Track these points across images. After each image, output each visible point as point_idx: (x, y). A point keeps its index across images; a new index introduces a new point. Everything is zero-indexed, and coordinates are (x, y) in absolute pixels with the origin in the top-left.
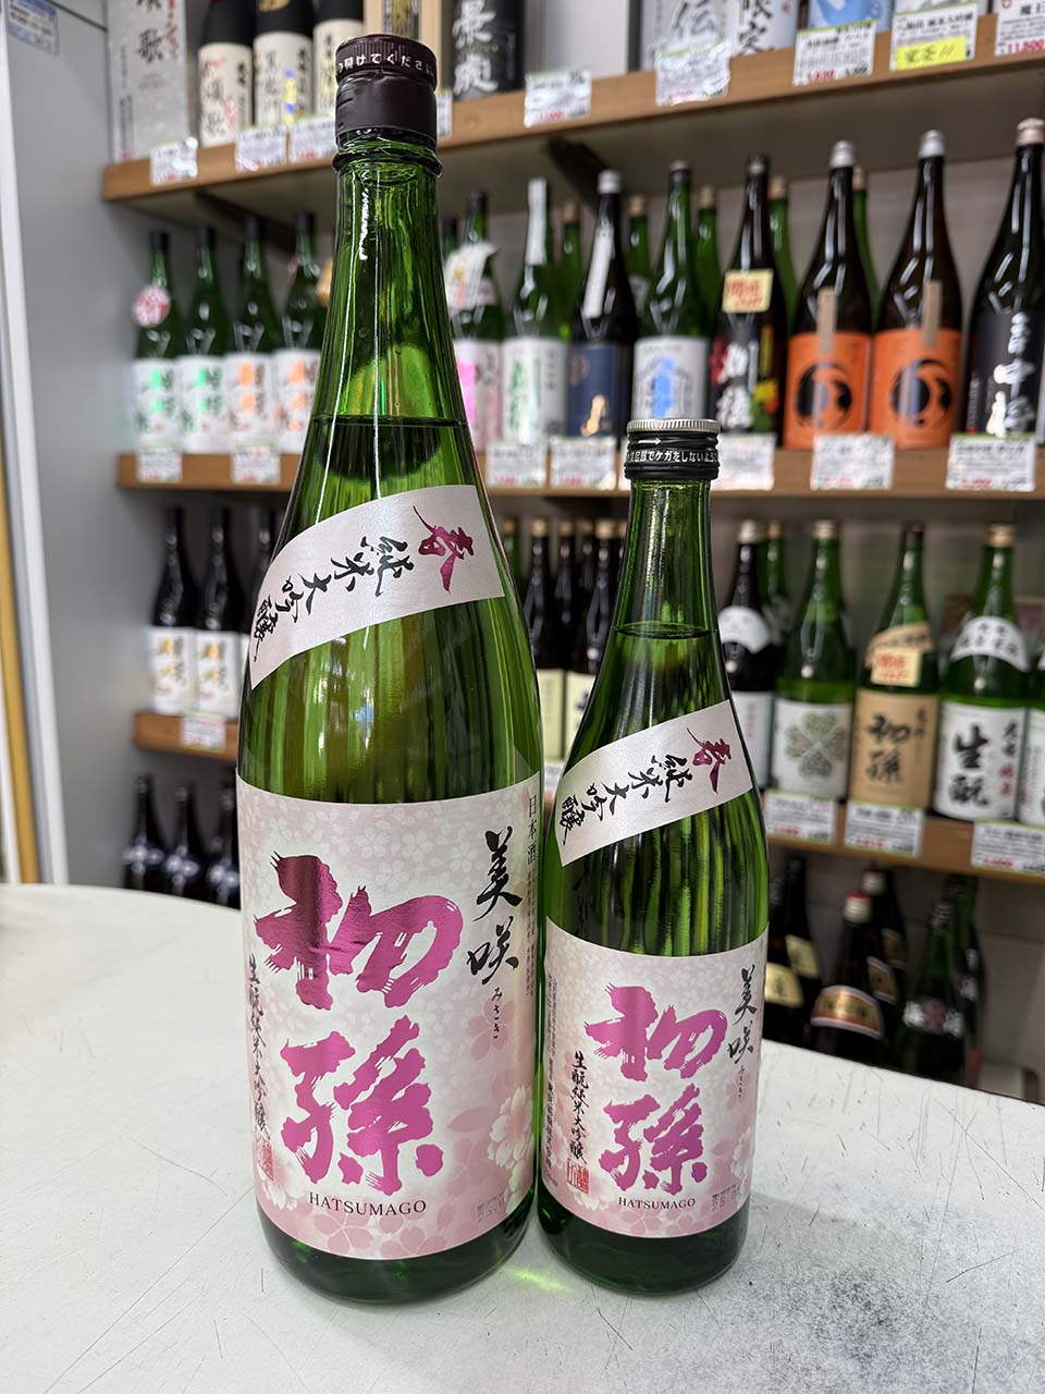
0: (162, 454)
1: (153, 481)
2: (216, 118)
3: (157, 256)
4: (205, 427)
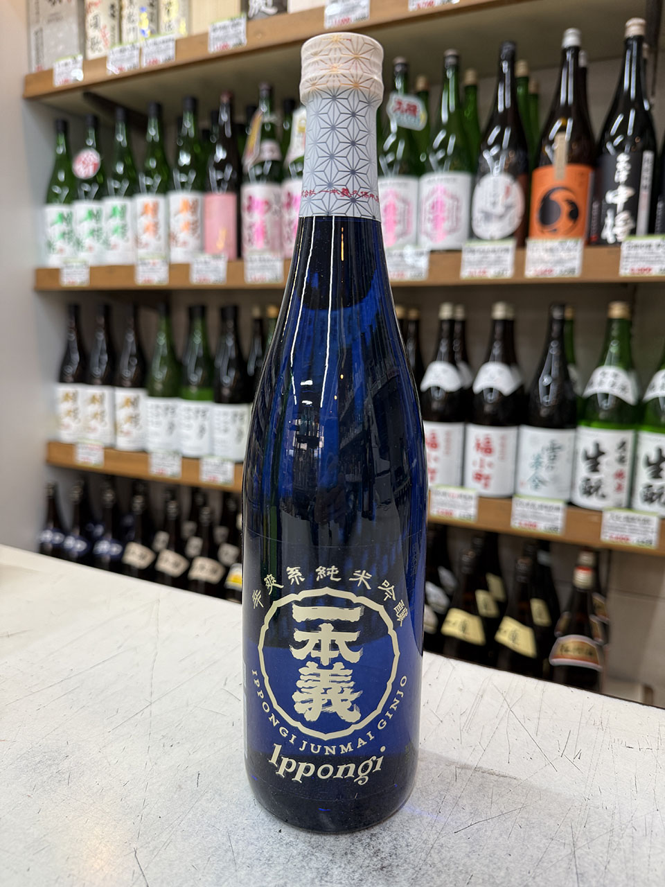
1: (70, 286)
2: (96, 41)
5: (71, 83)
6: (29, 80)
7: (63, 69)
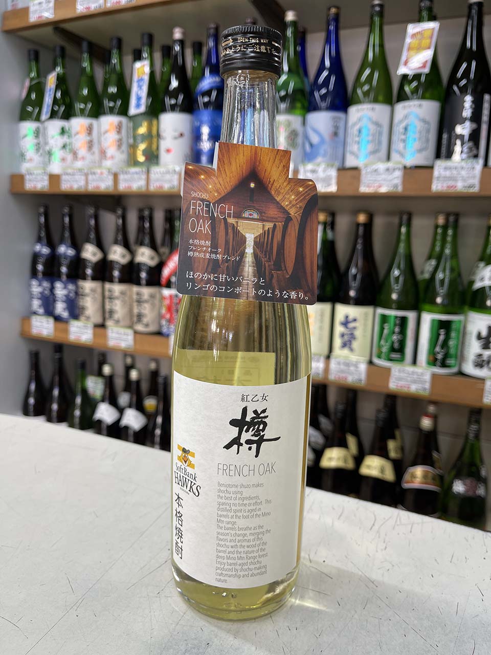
0: (37, 175)
1: (33, 190)
3: (32, 63)
5: (44, 19)
6: (6, 16)
7: (37, 7)
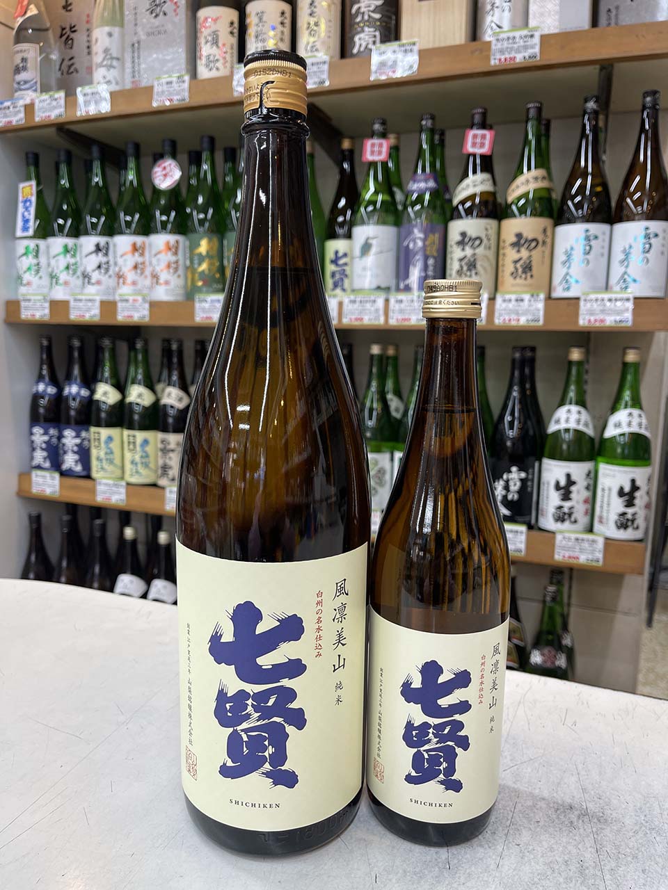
0: (35, 301)
1: (30, 317)
4: (66, 283)
